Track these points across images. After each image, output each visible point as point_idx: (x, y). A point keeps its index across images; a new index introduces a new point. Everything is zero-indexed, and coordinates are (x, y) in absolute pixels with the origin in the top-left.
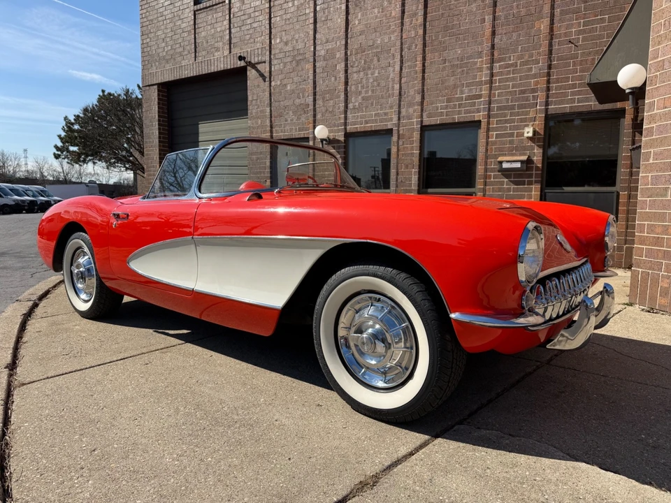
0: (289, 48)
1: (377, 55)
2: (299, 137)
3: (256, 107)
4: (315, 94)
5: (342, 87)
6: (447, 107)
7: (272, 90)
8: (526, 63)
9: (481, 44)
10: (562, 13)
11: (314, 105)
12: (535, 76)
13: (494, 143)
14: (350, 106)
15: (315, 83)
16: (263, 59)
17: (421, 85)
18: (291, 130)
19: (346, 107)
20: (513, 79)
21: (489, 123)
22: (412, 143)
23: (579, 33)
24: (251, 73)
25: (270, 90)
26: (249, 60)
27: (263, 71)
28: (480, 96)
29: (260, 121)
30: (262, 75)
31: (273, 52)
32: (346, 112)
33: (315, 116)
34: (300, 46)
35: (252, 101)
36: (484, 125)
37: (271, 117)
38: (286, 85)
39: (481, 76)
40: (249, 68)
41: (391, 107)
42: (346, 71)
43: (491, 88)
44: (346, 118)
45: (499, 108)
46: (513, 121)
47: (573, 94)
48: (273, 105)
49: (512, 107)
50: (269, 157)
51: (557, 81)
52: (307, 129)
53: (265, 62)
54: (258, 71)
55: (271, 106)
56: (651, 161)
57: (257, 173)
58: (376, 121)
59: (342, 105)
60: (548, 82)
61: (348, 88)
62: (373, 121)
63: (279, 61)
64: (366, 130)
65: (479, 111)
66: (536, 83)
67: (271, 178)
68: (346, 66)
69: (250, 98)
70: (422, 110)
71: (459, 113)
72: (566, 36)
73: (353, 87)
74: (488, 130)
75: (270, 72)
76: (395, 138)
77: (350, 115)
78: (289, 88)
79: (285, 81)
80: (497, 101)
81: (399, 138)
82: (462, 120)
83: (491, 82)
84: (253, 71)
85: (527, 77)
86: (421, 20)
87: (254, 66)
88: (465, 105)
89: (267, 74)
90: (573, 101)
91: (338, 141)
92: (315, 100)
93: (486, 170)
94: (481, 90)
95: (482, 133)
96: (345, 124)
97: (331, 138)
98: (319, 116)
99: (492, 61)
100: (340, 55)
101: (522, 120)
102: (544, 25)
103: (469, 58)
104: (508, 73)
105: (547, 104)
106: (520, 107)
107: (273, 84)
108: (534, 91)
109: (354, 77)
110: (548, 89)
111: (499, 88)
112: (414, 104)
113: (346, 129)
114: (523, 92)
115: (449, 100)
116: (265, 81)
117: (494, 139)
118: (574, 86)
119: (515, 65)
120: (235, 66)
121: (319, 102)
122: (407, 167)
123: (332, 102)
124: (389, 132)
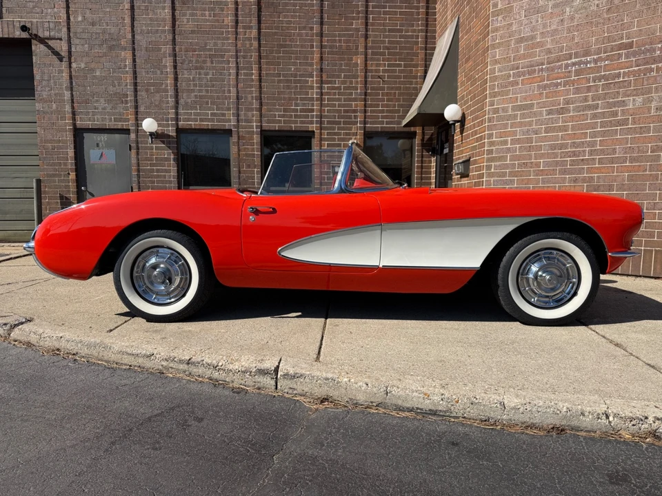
0: (97, 29)
1: (211, 56)
2: (115, 127)
3: (47, 89)
4: (135, 84)
5: (170, 81)
6: (283, 116)
7: (73, 73)
8: (348, 88)
9: (312, 65)
10: (373, 53)
11: (136, 96)
12: (355, 100)
13: (326, 151)
14: (182, 101)
15: (135, 73)
16: (57, 35)
17: (258, 92)
18: (103, 119)
19: (177, 102)
20: (339, 100)
21: (321, 134)
22: (252, 144)
23: (384, 71)
24: (38, 48)
25: (71, 72)
26: (34, 32)
27: (58, 49)
28: (312, 111)
29: (54, 106)
30: (56, 53)
31: (72, 30)
32: (177, 108)
33: (136, 107)
34: (113, 30)
35: (40, 82)
36: (317, 136)
37: (73, 102)
38: (93, 70)
39: (312, 94)
40: (34, 42)
41: (229, 109)
42: (175, 67)
43: (321, 105)
44: (177, 114)
45: (329, 122)
46: (340, 134)
47: (383, 117)
48: (74, 89)
49: (339, 123)
50: (72, 146)
51: (371, 106)
52: (128, 120)
53: (61, 39)
54: (49, 47)
55: (72, 89)
56: (493, 170)
57: (54, 164)
58: (212, 120)
59: (171, 100)
60: (365, 106)
61: (178, 84)
62: (209, 120)
63: (82, 42)
64: (202, 127)
65: (312, 123)
66: (356, 105)
67: (76, 170)
68: (175, 61)
69: (37, 77)
70: (261, 116)
71: (296, 122)
72: (376, 72)
73: (184, 84)
74: (321, 140)
75: (70, 52)
76: (234, 139)
77: (181, 111)
78: (98, 74)
79: (93, 65)
80: (326, 117)
81: (239, 139)
82: (298, 129)
83: (321, 100)
84: (42, 46)
85: (350, 100)
86: (254, 32)
87: (42, 41)
88: (300, 117)
89: (64, 54)
90: (382, 123)
91: (169, 136)
92: (136, 91)
93: (321, 173)
94: (313, 105)
95: (315, 142)
96: (177, 119)
97: (160, 132)
98: (142, 109)
99: (322, 82)
100: (167, 49)
101: (347, 134)
102: (359, 60)
103: (301, 76)
104: (335, 94)
105: (365, 123)
106: (345, 123)
107: (74, 65)
108: (355, 111)
109: (184, 75)
110: (365, 111)
111: (328, 105)
112: (252, 110)
113: (177, 124)
114: (346, 111)
115: (285, 110)
116: (61, 61)
117: (326, 147)
118: (382, 111)
119: (339, 88)
120: (11, 36)
121: (142, 94)
122: (249, 166)
123: (158, 95)
124: (229, 132)
